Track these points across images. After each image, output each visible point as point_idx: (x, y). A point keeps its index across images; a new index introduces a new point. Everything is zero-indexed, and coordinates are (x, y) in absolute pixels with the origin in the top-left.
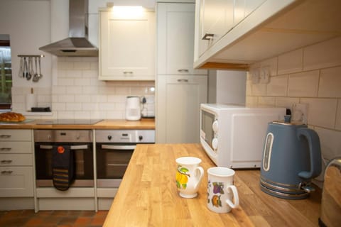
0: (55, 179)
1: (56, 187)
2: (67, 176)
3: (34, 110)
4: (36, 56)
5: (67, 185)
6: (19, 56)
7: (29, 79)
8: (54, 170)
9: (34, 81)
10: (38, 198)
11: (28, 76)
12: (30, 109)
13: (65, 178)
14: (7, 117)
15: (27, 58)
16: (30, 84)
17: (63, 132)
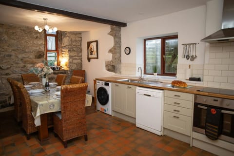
0: (207, 130)
1: (207, 135)
2: (217, 131)
3: (191, 79)
4: (193, 44)
5: (216, 137)
6: (183, 45)
7: (188, 59)
8: (207, 124)
9: (191, 60)
10: (193, 138)
11: (188, 57)
12: (189, 79)
13: (215, 132)
14: (177, 84)
15: (188, 46)
16: (189, 62)
17: (215, 99)
